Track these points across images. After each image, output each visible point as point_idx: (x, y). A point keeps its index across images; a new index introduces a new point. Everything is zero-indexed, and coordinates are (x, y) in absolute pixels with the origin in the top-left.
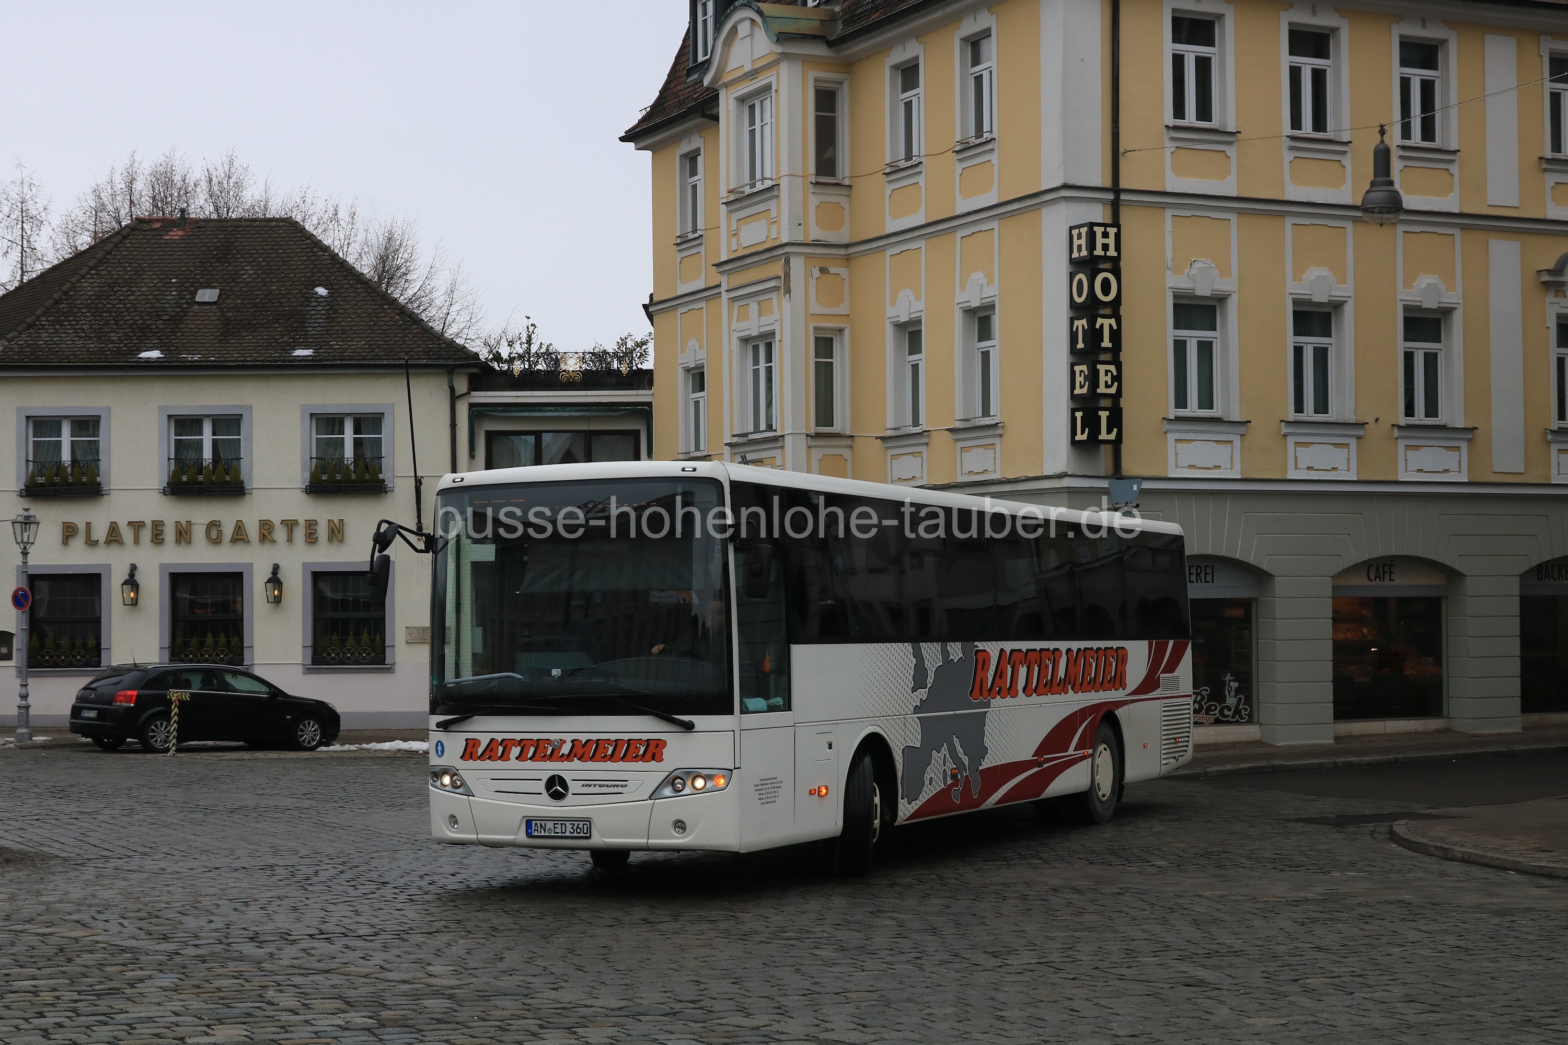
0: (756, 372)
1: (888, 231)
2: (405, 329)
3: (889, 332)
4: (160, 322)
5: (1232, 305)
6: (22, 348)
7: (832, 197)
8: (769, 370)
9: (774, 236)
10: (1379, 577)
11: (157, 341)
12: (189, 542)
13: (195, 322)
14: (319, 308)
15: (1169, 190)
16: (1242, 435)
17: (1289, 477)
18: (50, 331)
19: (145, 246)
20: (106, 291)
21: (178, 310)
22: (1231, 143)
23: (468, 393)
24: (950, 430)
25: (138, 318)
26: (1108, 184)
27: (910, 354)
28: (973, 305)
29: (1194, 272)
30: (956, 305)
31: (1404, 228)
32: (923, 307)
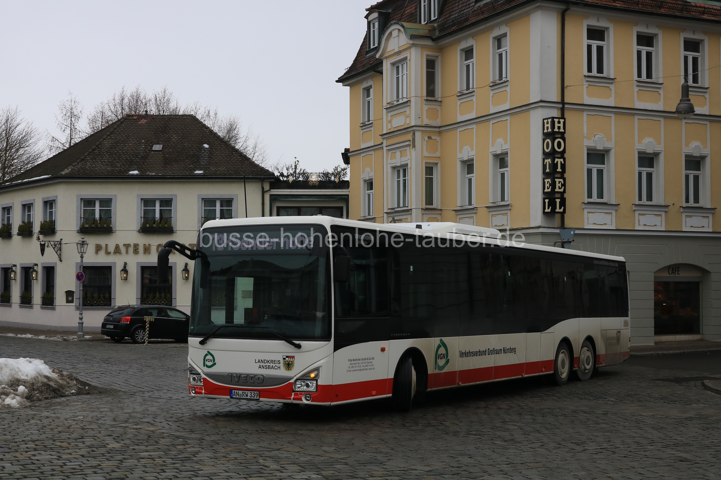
0: (399, 182)
1: (458, 121)
2: (242, 163)
3: (459, 164)
4: (138, 159)
5: (612, 154)
6: (79, 169)
7: (433, 106)
8: (405, 180)
9: (408, 122)
10: (673, 273)
11: (137, 167)
12: (149, 253)
13: (152, 159)
14: (205, 153)
15: (585, 103)
16: (616, 210)
17: (636, 229)
18: (91, 162)
19: (131, 126)
20: (114, 145)
21: (145, 153)
22: (612, 83)
23: (270, 190)
24: (487, 207)
25: (128, 157)
26: (559, 100)
27: (468, 174)
28: (498, 152)
29: (596, 139)
30: (490, 153)
31: (685, 121)
32: (475, 154)
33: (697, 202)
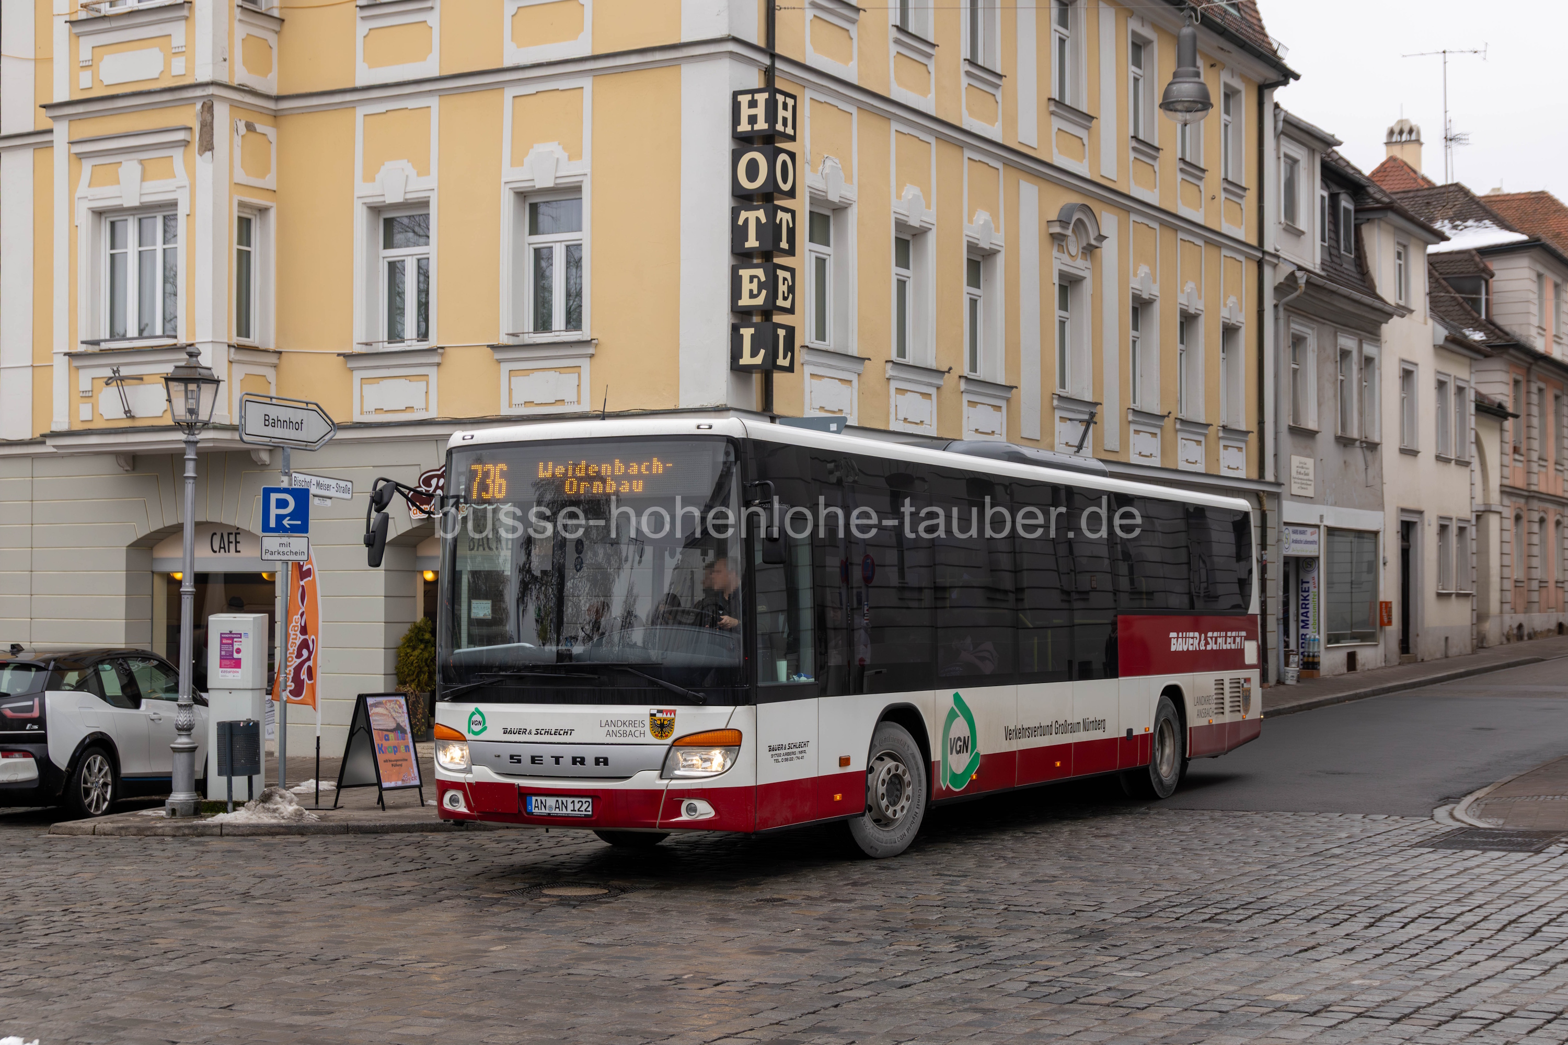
0: (118, 258)
1: (359, 84)
3: (361, 217)
5: (853, 215)
8: (169, 253)
9: (177, 71)
16: (860, 373)
17: (891, 429)
24: (492, 347)
26: (762, 44)
27: (385, 248)
28: (539, 185)
29: (827, 171)
30: (503, 184)
31: (968, 153)
32: (434, 185)
33: (973, 368)
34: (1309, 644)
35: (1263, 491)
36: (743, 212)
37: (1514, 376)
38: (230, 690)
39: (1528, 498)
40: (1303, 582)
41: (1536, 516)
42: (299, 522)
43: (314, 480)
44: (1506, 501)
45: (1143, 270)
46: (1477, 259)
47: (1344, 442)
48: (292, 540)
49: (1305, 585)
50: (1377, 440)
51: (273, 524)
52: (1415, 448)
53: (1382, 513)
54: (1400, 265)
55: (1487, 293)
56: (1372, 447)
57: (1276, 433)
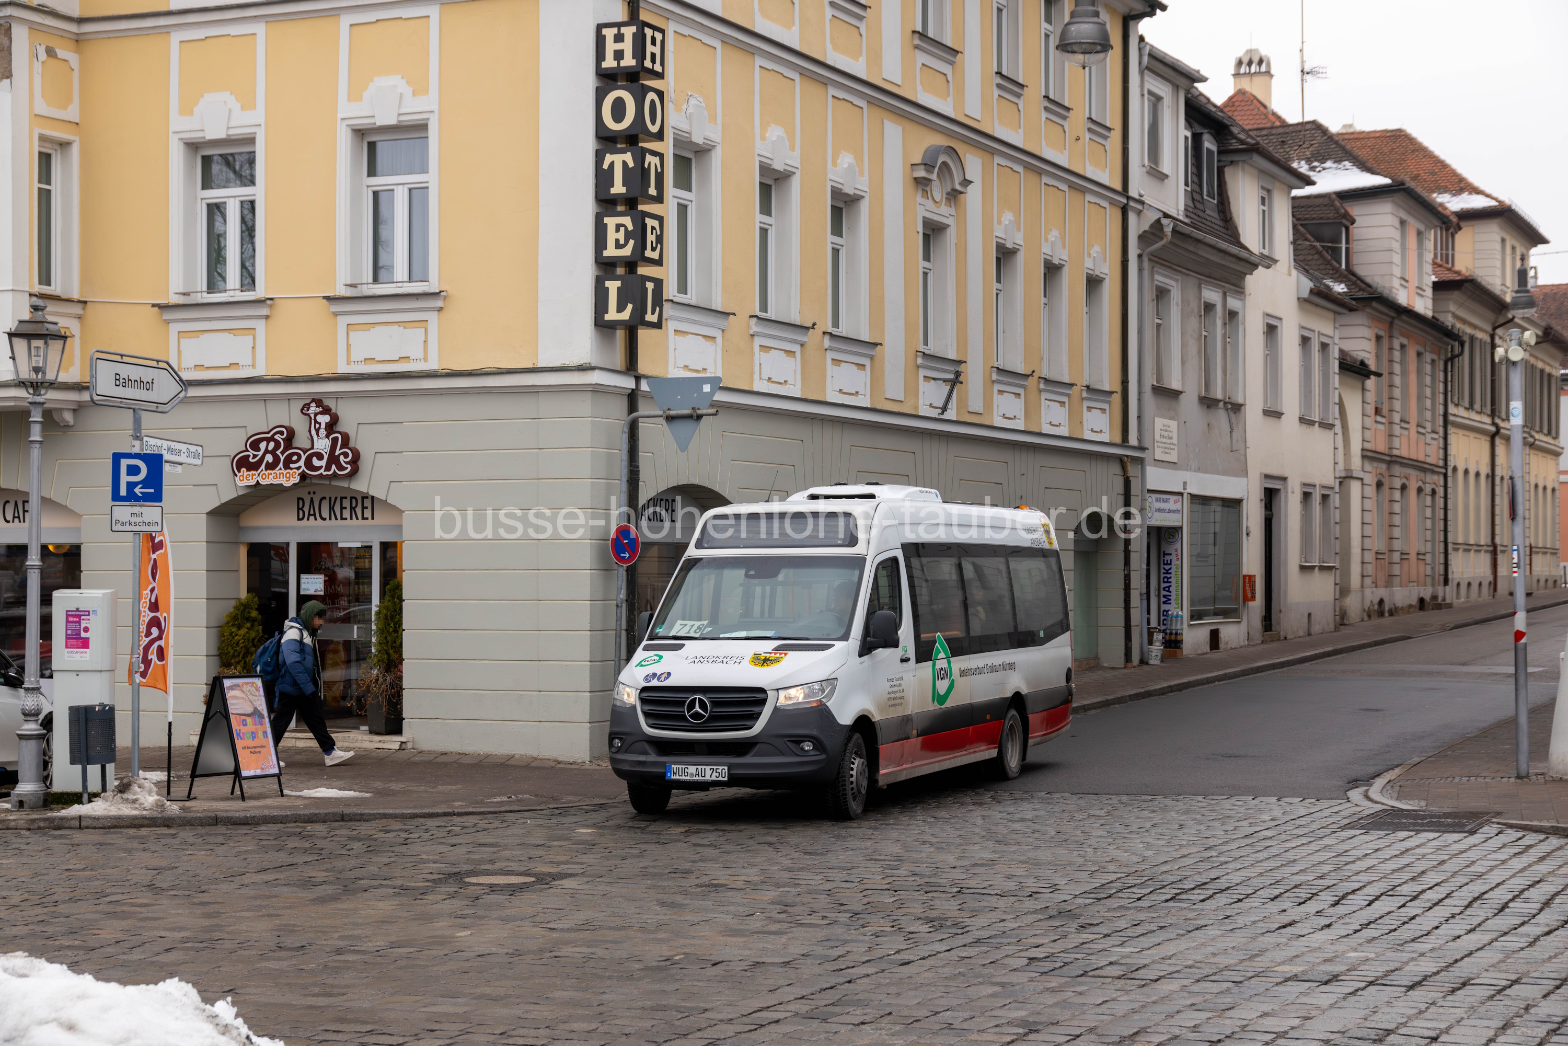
3: (177, 156)
16: (723, 329)
17: (755, 389)
24: (328, 298)
27: (203, 188)
28: (381, 121)
29: (690, 110)
30: (339, 120)
31: (832, 91)
32: (261, 120)
33: (836, 324)
34: (1171, 621)
35: (1127, 456)
36: (608, 155)
37: (1376, 330)
38: (78, 672)
39: (1389, 463)
40: (1165, 554)
41: (1397, 483)
42: (152, 491)
43: (165, 444)
44: (1368, 467)
45: (1008, 217)
46: (1337, 203)
47: (1208, 402)
48: (144, 509)
49: (1167, 558)
50: (1240, 401)
51: (123, 492)
52: (1279, 410)
53: (1245, 479)
54: (1264, 211)
55: (1347, 242)
56: (1236, 408)
57: (1140, 393)
